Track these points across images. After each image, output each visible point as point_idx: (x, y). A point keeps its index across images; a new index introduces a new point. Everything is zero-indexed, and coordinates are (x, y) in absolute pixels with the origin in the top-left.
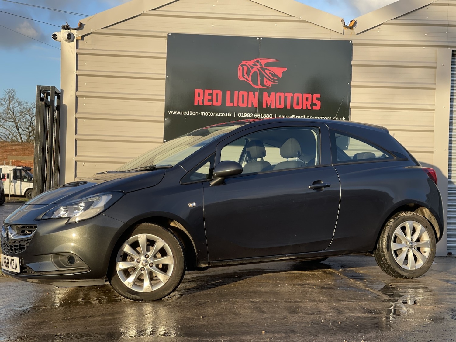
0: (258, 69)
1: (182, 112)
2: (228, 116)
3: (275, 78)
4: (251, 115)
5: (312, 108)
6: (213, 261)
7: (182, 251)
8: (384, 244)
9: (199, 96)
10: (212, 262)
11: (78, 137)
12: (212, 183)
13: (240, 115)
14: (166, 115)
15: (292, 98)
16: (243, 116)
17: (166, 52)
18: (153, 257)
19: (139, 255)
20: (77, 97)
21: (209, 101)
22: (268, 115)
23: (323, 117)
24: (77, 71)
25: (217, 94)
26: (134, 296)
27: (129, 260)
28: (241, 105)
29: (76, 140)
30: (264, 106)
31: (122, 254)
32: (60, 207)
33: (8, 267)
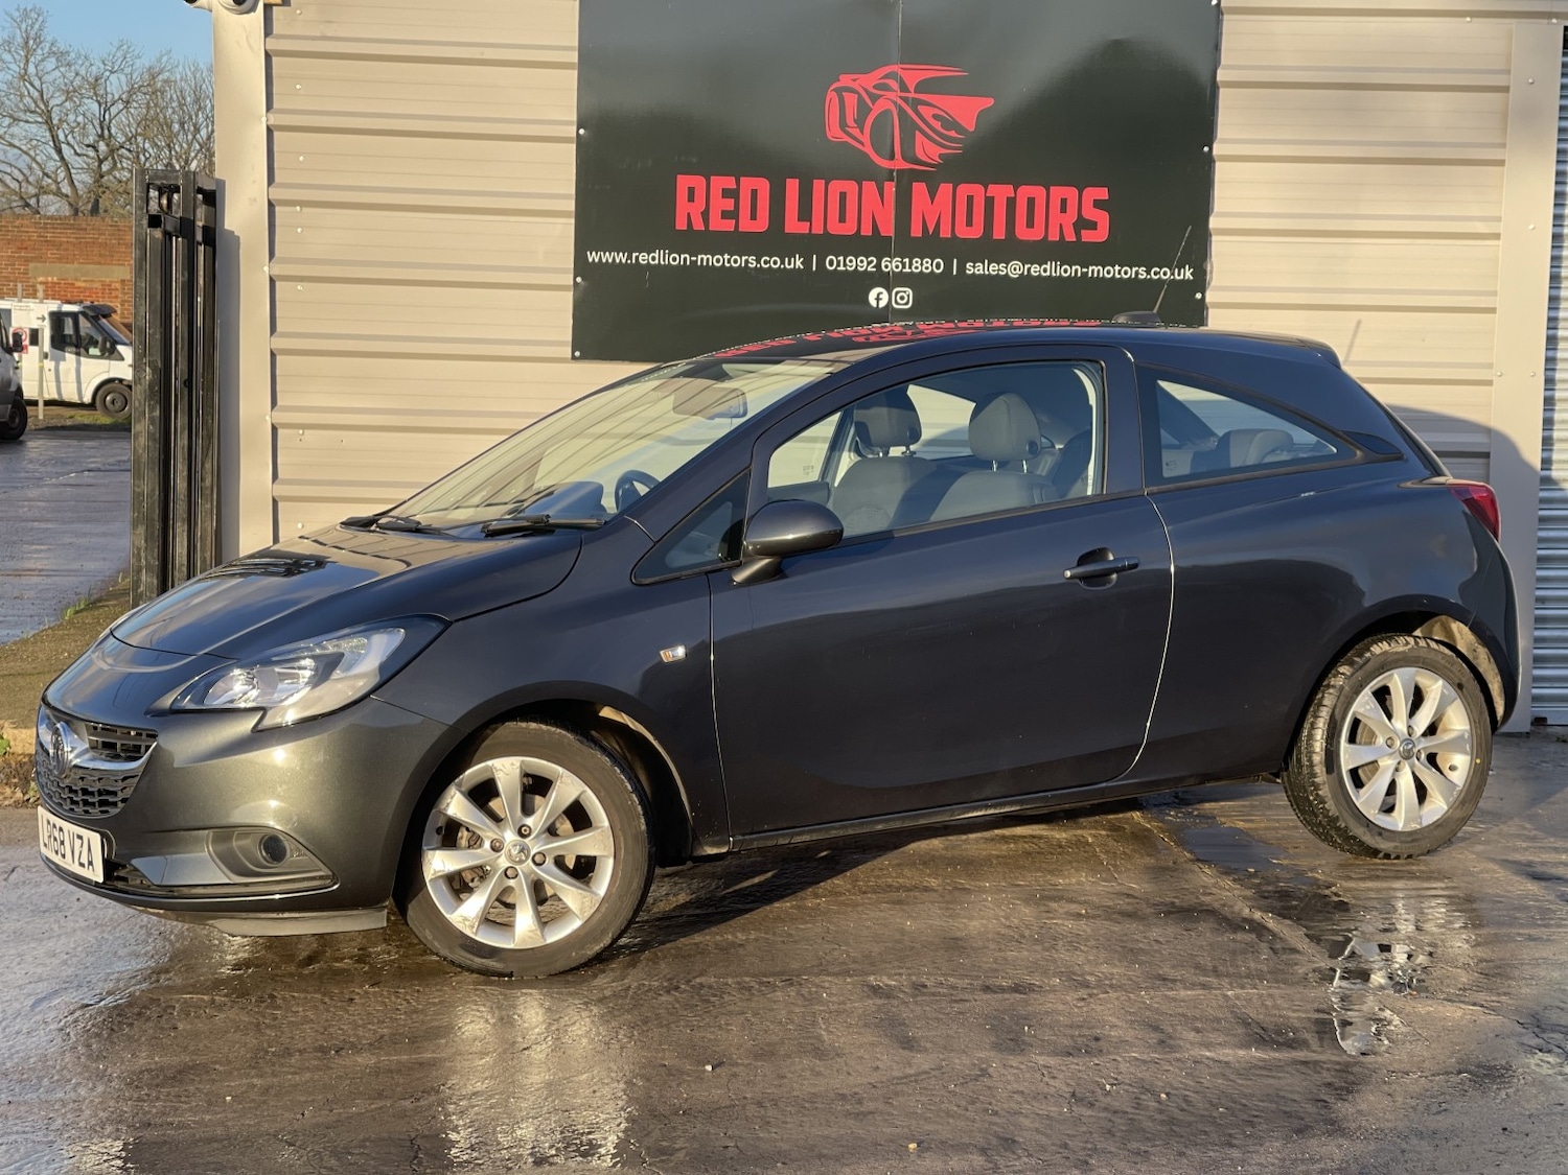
0: (895, 103)
1: (634, 255)
2: (792, 266)
3: (953, 134)
4: (869, 263)
5: (1078, 234)
6: (744, 835)
7: (641, 812)
8: (1318, 750)
9: (691, 199)
10: (741, 838)
11: (279, 343)
12: (740, 577)
13: (831, 263)
14: (581, 266)
15: (1011, 203)
16: (842, 268)
17: (577, 44)
18: (544, 832)
19: (499, 827)
20: (271, 205)
21: (725, 215)
22: (927, 262)
23: (1117, 268)
24: (271, 116)
25: (754, 193)
26: (483, 960)
27: (464, 842)
28: (836, 228)
29: (273, 355)
30: (916, 231)
31: (441, 822)
32: (229, 668)
33: (64, 856)
